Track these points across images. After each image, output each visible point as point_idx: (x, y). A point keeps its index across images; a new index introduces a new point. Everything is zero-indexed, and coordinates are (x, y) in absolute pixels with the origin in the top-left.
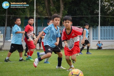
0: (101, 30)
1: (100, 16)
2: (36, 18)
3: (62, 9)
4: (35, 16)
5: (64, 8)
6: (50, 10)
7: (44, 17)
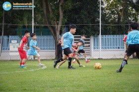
0: (102, 39)
1: (100, 24)
2: (34, 27)
3: (61, 17)
4: (33, 24)
5: (64, 17)
6: (48, 18)
7: (43, 25)
